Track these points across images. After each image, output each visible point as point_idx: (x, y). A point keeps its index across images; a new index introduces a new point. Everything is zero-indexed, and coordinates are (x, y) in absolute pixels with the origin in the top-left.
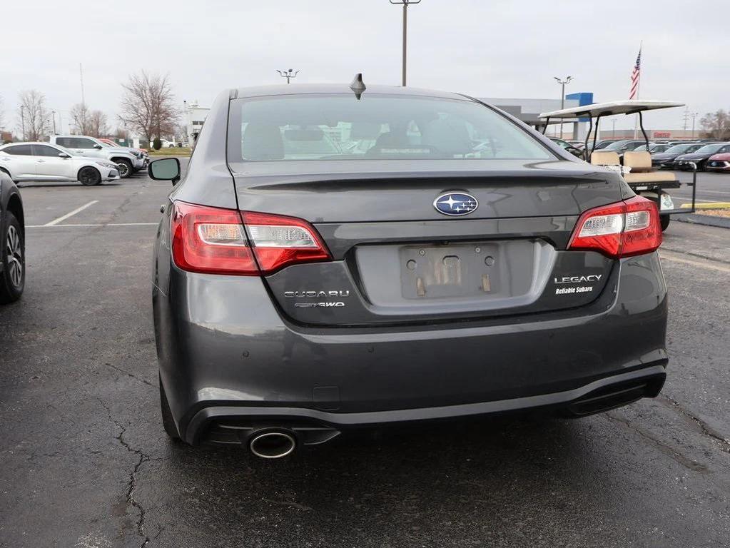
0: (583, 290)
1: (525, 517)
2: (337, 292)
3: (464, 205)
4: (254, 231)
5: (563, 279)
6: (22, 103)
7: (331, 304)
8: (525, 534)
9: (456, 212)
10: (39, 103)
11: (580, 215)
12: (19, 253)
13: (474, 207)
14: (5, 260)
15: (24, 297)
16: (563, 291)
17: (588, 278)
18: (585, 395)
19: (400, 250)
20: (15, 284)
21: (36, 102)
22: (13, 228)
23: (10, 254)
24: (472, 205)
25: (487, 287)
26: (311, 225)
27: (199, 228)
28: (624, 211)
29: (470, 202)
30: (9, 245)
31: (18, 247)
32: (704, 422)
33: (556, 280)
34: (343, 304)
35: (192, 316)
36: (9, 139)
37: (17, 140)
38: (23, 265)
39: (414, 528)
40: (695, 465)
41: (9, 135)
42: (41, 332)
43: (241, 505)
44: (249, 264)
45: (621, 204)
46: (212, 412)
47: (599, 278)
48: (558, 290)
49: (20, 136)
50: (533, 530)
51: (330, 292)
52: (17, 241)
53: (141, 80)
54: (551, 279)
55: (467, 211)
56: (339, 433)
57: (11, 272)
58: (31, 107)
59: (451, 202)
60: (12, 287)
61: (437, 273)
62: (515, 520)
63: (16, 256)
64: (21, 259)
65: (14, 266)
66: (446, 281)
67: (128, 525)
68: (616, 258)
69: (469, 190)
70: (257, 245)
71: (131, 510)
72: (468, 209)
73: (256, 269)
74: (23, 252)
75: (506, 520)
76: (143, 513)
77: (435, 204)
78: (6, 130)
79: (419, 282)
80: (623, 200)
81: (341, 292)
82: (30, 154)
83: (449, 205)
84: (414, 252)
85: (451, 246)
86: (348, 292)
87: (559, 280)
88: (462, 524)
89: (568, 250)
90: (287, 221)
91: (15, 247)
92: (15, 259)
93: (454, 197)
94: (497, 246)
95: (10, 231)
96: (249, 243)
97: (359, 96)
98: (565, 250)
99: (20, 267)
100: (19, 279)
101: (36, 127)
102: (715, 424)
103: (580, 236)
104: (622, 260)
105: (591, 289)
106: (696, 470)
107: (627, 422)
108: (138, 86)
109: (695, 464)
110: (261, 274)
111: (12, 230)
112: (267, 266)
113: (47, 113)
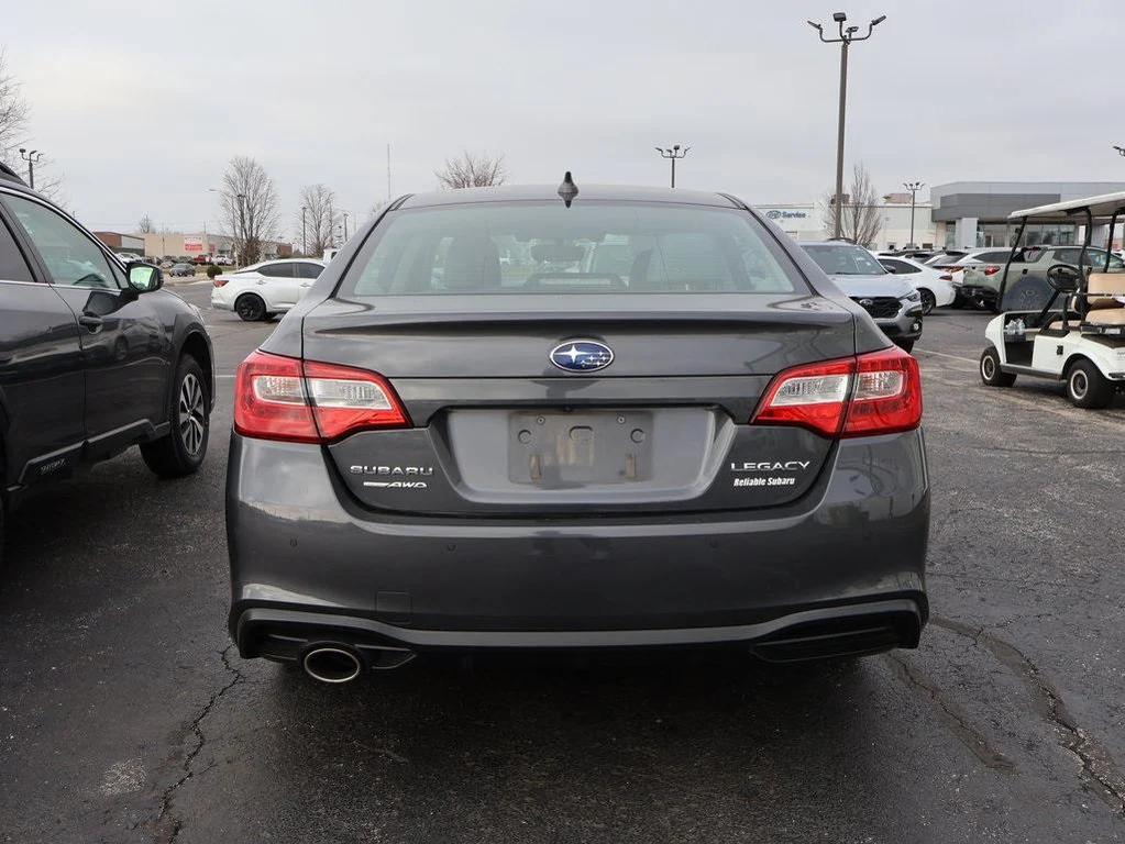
0: (779, 481)
1: (689, 801)
2: (416, 469)
3: (592, 358)
4: (317, 387)
5: (746, 465)
6: (305, 204)
7: (409, 485)
8: (673, 823)
9: (580, 367)
10: (328, 201)
11: (775, 375)
12: (201, 410)
13: (607, 361)
14: (175, 418)
15: (204, 469)
16: (746, 482)
17: (786, 465)
18: (769, 634)
19: (510, 418)
20: (190, 451)
21: (323, 202)
22: (194, 378)
23: (184, 411)
24: (604, 358)
25: (630, 471)
26: (386, 381)
27: (256, 383)
28: (853, 370)
29: (601, 354)
30: (182, 398)
31: (200, 401)
32: (1061, 702)
33: (733, 465)
34: (425, 485)
35: (243, 495)
36: (288, 253)
37: (298, 254)
38: (206, 427)
39: (527, 799)
40: (997, 760)
41: (289, 247)
42: (200, 515)
43: (324, 747)
44: (309, 431)
45: (853, 360)
46: (256, 615)
47: (805, 466)
48: (737, 481)
49: (302, 250)
50: (688, 819)
51: (408, 469)
52: (199, 393)
53: (464, 167)
54: (726, 464)
55: (596, 366)
56: (414, 656)
57: (184, 436)
58: (317, 208)
59: (573, 354)
60: (183, 455)
61: (560, 449)
62: (671, 805)
63: (196, 414)
64: (204, 420)
65: (190, 427)
66: (572, 461)
67: (178, 755)
68: (835, 438)
69: (604, 337)
70: (320, 405)
71: (191, 739)
72: (598, 364)
73: (316, 435)
74: (208, 408)
75: (660, 803)
76: (202, 744)
77: (551, 357)
78: (285, 241)
79: (534, 460)
80: (855, 355)
81: (422, 469)
82: (292, 276)
83: (570, 357)
84: (530, 421)
85: (578, 414)
86: (431, 469)
87: (739, 465)
88: (595, 801)
89: (754, 424)
90: (358, 375)
91: (193, 401)
92: (194, 419)
93: (578, 347)
94: (650, 416)
95: (186, 379)
96: (310, 402)
97: (568, 204)
98: (748, 423)
99: (201, 429)
100: (198, 446)
101: (321, 236)
102: (1075, 704)
103: (772, 405)
104: (842, 442)
105: (792, 481)
106: (996, 767)
107: (935, 691)
108: (459, 175)
109: (998, 758)
110: (324, 443)
111: (190, 379)
112: (329, 432)
113: (337, 216)
